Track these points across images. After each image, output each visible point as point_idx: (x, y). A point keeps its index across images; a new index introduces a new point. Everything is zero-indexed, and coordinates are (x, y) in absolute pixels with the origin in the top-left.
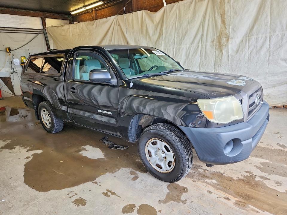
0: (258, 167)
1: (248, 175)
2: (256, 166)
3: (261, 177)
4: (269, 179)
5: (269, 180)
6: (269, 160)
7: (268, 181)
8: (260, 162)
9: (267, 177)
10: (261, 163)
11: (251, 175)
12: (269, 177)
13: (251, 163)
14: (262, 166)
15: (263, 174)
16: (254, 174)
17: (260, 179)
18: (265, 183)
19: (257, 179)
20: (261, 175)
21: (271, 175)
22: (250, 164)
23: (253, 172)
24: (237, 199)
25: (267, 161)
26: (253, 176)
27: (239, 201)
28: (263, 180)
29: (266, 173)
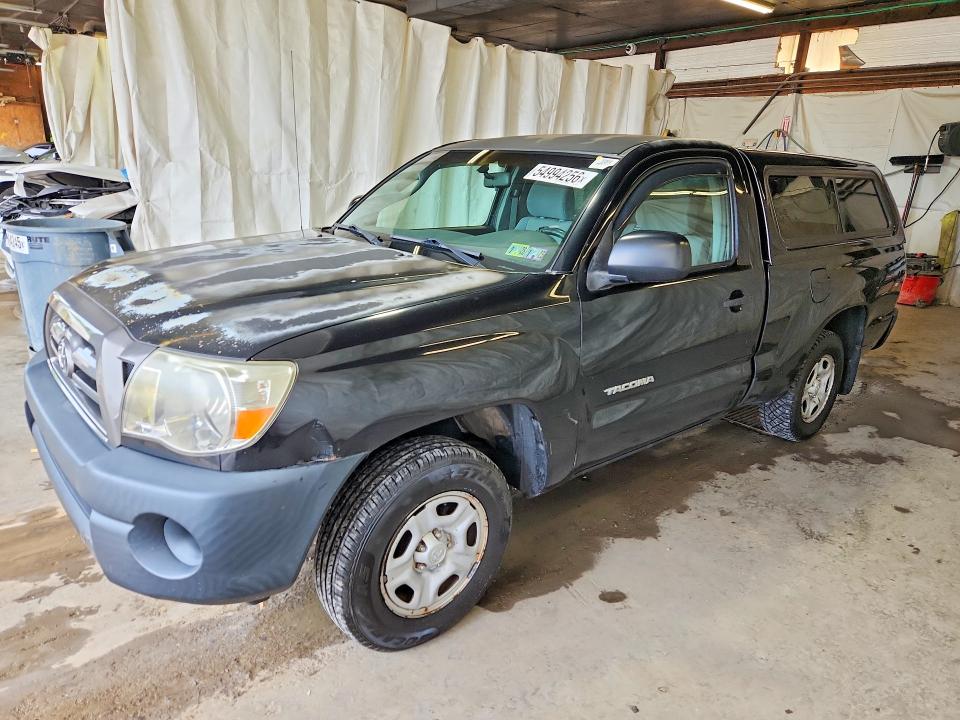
0: (82, 613)
1: (86, 572)
2: (91, 611)
3: (47, 591)
4: (21, 600)
5: (20, 596)
6: (73, 675)
7: (22, 594)
8: (93, 637)
9: (33, 602)
10: (85, 634)
11: (81, 576)
12: (25, 607)
13: (116, 610)
14: (74, 624)
15: (47, 604)
16: (73, 587)
17: (47, 583)
18: (25, 584)
19: (54, 579)
20: (51, 596)
21: (26, 616)
22: (119, 605)
23: (82, 586)
24: (57, 516)
25: (76, 660)
26: (72, 577)
27: (48, 517)
28: (37, 587)
29: (43, 610)
